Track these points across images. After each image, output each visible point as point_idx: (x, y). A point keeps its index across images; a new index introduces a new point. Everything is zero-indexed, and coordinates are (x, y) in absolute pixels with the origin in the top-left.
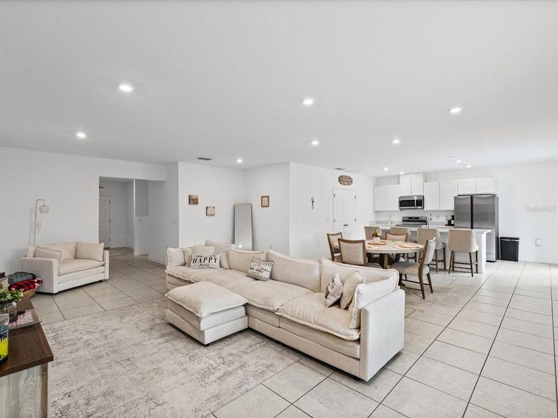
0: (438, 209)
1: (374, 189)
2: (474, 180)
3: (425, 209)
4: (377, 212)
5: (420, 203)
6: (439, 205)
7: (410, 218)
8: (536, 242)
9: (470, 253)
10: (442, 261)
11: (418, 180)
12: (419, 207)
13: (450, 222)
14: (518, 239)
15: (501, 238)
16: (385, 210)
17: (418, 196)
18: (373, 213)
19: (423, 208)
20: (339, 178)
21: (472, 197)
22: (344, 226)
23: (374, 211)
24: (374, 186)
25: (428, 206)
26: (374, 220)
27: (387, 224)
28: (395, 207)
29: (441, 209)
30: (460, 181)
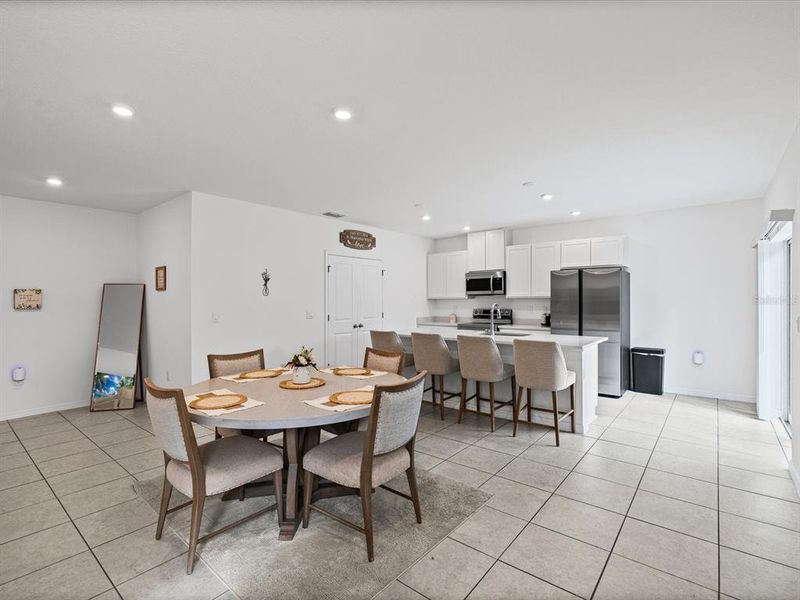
0: (527, 294)
1: (427, 259)
2: (589, 240)
3: (508, 295)
4: (434, 301)
5: (499, 283)
6: (529, 287)
8: (693, 359)
9: (554, 393)
10: (509, 404)
12: (496, 292)
13: (548, 319)
14: (662, 352)
15: (633, 350)
16: (444, 296)
18: (426, 302)
19: (505, 293)
20: (341, 234)
21: (580, 272)
22: (355, 327)
23: (429, 300)
24: (428, 253)
25: (513, 290)
26: (428, 316)
27: (449, 322)
28: (460, 291)
29: (534, 295)
30: (564, 242)
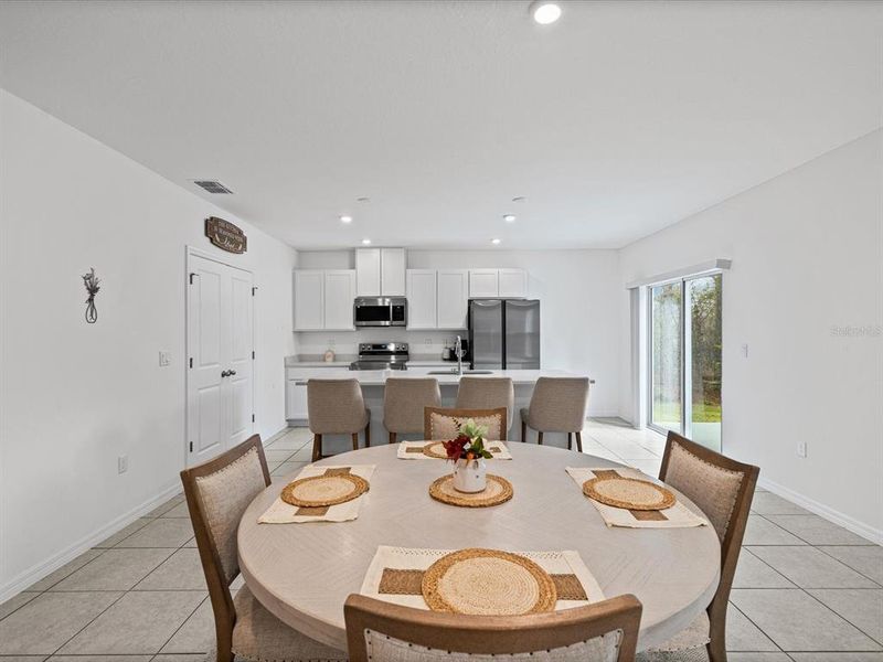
0: (432, 326)
1: (294, 274)
2: (496, 271)
3: (409, 327)
4: (299, 334)
5: (398, 313)
6: (435, 319)
7: (375, 346)
11: (394, 263)
12: (394, 323)
13: (453, 352)
16: (320, 328)
17: (394, 299)
18: (291, 334)
19: (406, 325)
20: (206, 221)
21: (504, 303)
22: (223, 375)
23: (294, 332)
24: (295, 269)
25: (415, 320)
26: (294, 354)
27: (324, 360)
28: (347, 320)
29: (440, 327)
30: (473, 271)
